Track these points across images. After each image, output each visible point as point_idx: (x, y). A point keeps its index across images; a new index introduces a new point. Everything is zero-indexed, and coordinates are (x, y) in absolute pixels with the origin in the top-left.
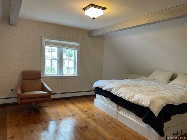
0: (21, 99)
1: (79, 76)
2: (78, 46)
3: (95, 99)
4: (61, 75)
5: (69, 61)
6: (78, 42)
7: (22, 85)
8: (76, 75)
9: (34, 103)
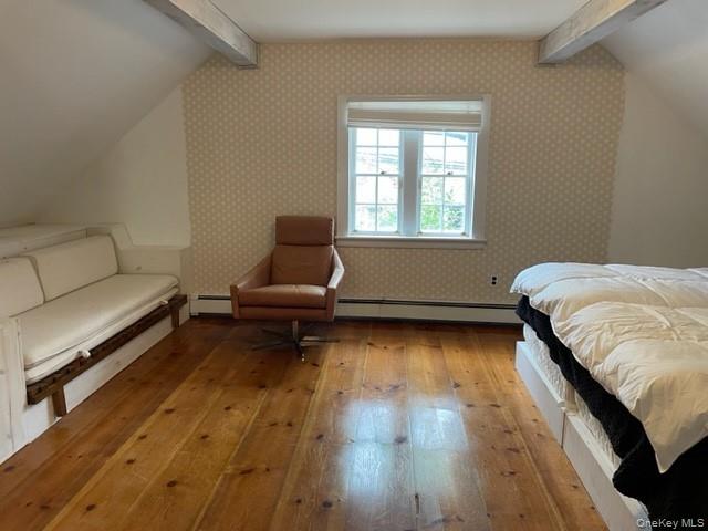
0: (240, 306)
1: (485, 243)
2: (479, 116)
3: (518, 343)
4: (408, 233)
5: (447, 179)
6: (482, 99)
7: (272, 262)
8: (471, 237)
9: (297, 323)
